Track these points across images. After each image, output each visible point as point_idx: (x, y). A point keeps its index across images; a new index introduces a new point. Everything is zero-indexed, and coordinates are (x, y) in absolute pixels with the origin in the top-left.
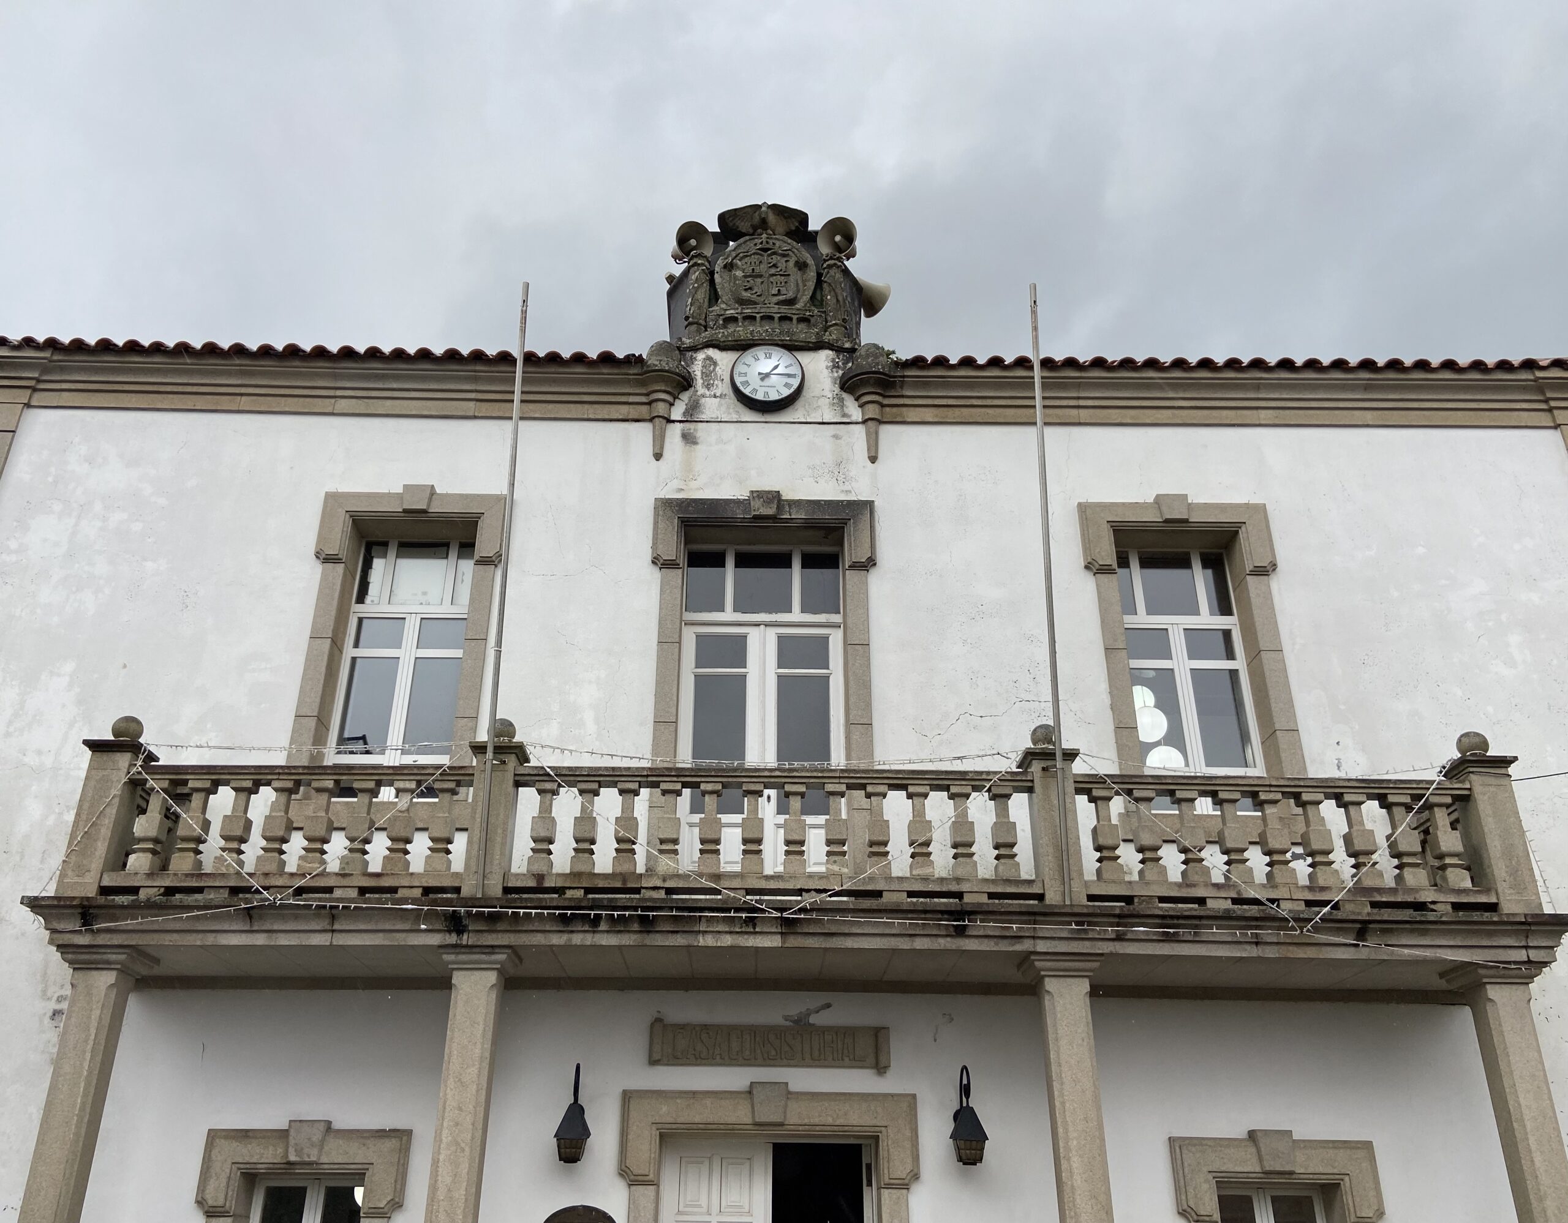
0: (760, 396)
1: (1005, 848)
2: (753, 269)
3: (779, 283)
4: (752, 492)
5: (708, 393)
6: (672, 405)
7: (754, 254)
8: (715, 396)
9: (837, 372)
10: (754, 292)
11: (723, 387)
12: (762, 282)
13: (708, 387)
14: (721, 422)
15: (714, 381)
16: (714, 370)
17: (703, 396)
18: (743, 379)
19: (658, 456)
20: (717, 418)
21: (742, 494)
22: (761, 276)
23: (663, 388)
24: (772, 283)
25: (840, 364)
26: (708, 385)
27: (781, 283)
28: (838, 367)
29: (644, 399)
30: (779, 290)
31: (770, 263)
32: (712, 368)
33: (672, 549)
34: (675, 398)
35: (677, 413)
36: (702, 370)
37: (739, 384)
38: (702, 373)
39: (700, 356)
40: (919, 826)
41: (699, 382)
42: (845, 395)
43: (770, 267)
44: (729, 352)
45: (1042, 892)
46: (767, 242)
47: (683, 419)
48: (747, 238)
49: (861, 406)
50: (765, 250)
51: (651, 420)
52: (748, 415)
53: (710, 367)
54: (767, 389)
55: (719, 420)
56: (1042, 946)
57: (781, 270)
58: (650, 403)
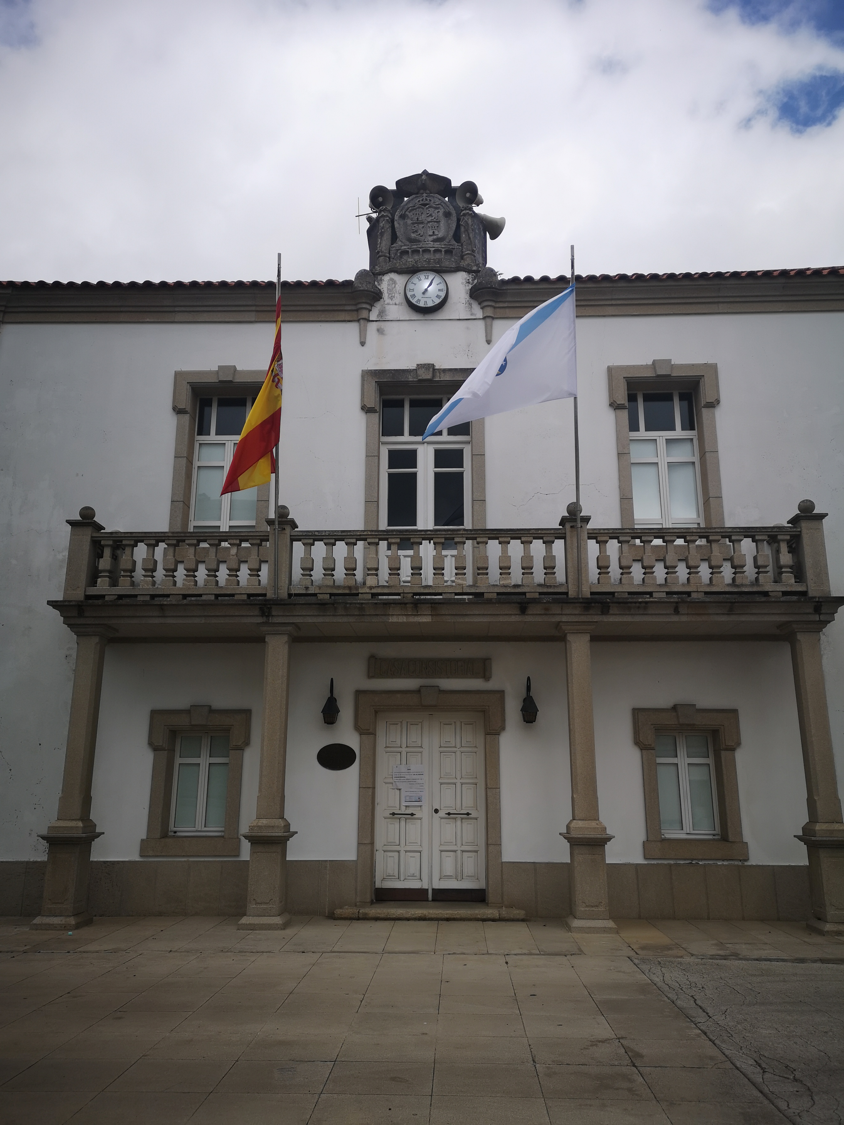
0: (422, 304)
1: (549, 568)
2: (418, 218)
3: (433, 227)
4: (418, 365)
5: (391, 302)
6: (370, 310)
7: (419, 208)
8: (396, 304)
9: (468, 286)
10: (418, 233)
11: (399, 298)
12: (423, 227)
13: (391, 298)
14: (399, 320)
15: (395, 294)
16: (395, 287)
17: (388, 304)
18: (412, 293)
19: (363, 344)
20: (397, 318)
21: (412, 366)
22: (422, 223)
23: (364, 301)
24: (429, 227)
25: (470, 280)
26: (391, 297)
27: (435, 227)
28: (469, 283)
29: (353, 308)
30: (433, 232)
31: (428, 214)
32: (393, 286)
33: (374, 401)
34: (372, 306)
35: (373, 316)
36: (387, 288)
37: (409, 296)
38: (388, 289)
39: (386, 278)
40: (505, 557)
41: (385, 295)
42: (472, 301)
43: (428, 216)
44: (403, 275)
45: (567, 591)
46: (426, 200)
47: (377, 319)
48: (414, 196)
49: (482, 308)
50: (425, 205)
51: (358, 321)
52: (415, 316)
53: (392, 285)
54: (425, 299)
55: (398, 319)
56: (564, 619)
57: (435, 218)
58: (357, 310)
